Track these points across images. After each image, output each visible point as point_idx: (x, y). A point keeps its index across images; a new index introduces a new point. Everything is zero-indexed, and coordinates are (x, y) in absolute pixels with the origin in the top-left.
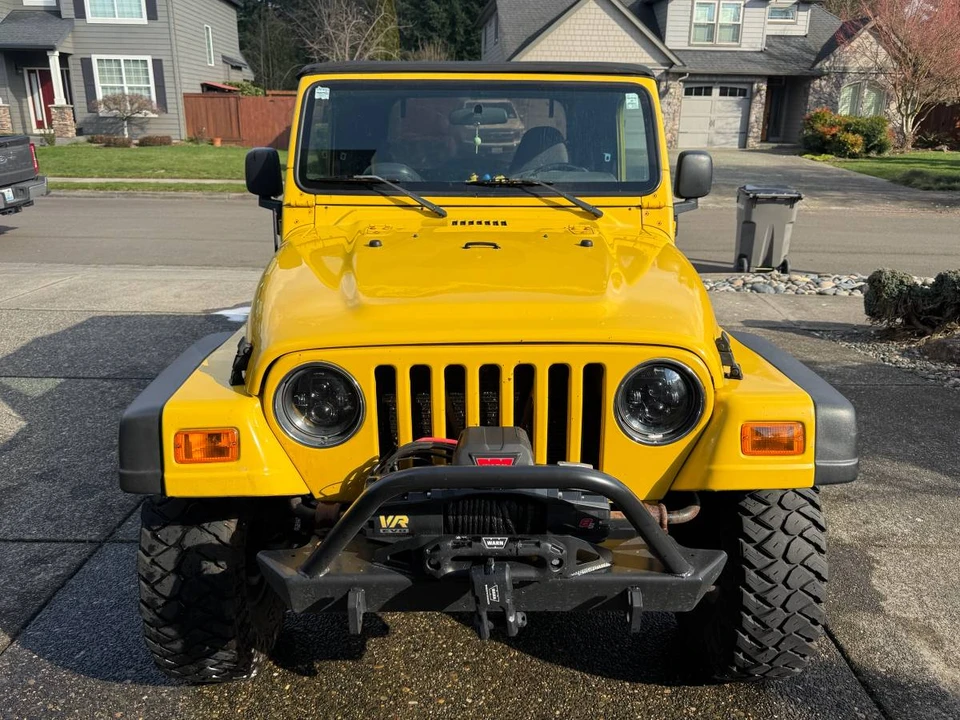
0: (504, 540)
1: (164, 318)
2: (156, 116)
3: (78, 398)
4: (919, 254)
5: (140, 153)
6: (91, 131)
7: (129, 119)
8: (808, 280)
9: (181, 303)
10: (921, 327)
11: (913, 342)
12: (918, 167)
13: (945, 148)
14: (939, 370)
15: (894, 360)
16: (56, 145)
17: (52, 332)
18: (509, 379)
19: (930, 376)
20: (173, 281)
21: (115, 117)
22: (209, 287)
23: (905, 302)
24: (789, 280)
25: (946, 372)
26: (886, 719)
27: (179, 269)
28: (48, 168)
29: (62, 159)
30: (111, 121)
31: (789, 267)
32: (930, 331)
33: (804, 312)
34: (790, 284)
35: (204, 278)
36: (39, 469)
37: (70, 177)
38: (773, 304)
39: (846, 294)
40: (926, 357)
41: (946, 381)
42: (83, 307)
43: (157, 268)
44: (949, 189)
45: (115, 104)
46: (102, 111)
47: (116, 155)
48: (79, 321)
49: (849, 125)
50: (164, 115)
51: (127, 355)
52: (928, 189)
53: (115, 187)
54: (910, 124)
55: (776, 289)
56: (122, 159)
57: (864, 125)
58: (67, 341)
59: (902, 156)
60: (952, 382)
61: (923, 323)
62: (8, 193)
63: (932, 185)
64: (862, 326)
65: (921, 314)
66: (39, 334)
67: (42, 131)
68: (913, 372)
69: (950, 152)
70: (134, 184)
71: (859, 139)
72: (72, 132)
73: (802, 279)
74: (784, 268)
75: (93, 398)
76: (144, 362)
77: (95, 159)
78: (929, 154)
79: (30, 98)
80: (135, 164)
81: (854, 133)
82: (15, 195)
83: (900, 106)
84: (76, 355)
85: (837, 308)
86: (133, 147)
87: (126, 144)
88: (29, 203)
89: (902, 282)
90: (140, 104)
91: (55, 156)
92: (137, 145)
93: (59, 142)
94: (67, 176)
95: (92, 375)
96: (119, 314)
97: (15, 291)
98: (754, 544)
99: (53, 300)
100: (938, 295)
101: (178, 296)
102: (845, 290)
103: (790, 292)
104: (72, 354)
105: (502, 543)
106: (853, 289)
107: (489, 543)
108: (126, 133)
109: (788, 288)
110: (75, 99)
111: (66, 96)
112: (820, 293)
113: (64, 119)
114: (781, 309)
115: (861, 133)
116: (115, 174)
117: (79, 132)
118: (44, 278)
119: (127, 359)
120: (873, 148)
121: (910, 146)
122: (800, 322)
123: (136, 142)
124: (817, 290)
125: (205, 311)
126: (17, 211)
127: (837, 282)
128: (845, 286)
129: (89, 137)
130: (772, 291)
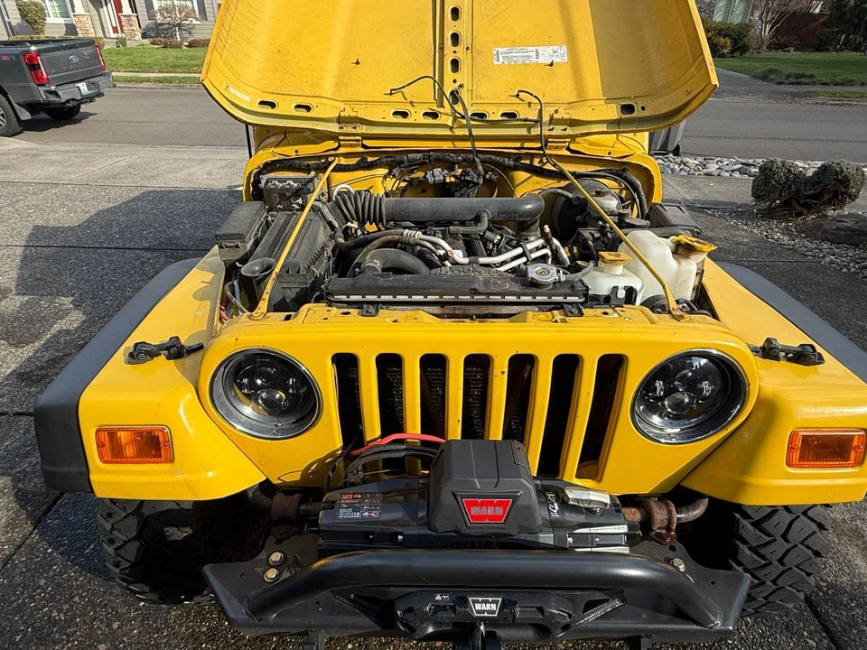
0: (496, 602)
1: (197, 193)
2: (199, 23)
3: (123, 268)
4: (779, 139)
5: (190, 53)
6: (153, 35)
7: (179, 25)
8: (697, 162)
9: (213, 179)
10: (799, 208)
11: (790, 221)
12: (772, 66)
13: (792, 49)
14: (816, 248)
15: (776, 238)
16: (128, 46)
17: (111, 205)
18: (503, 373)
19: (809, 253)
20: (207, 160)
21: (169, 24)
22: (234, 166)
23: (790, 188)
24: (682, 162)
25: (821, 250)
26: (837, 648)
27: (214, 149)
28: (121, 65)
29: (132, 57)
30: (167, 26)
31: (681, 151)
32: (806, 212)
33: (696, 191)
34: (682, 166)
35: (230, 157)
36: (83, 339)
37: (138, 72)
38: (672, 183)
39: (728, 174)
40: (803, 235)
41: (822, 258)
42: (136, 183)
43: (196, 148)
44: (797, 83)
45: (168, 13)
46: (159, 18)
47: (171, 53)
48: (132, 195)
49: (722, 30)
50: (205, 22)
51: (165, 227)
52: (781, 83)
53: (170, 81)
54: (768, 29)
55: (673, 170)
56: (176, 57)
57: (733, 30)
58: (120, 214)
59: (758, 56)
60: (827, 259)
61: (802, 205)
62: (83, 86)
63: (784, 80)
64: (745, 205)
65: (801, 198)
66: (100, 208)
67: (116, 35)
68: (794, 249)
69: (795, 53)
70: (183, 78)
71: (729, 41)
72: (139, 37)
73: (692, 161)
74: (676, 152)
75: (134, 267)
76: (178, 234)
77: (156, 58)
78: (780, 54)
79: (105, 8)
80: (185, 61)
81: (724, 37)
82: (89, 88)
83: (762, 14)
84: (126, 227)
85: (722, 188)
86: (184, 48)
87: (178, 46)
88: (100, 95)
89: (789, 171)
90: (186, 13)
91: (127, 55)
92: (186, 46)
93: (129, 44)
94: (135, 72)
95: (136, 246)
96: (163, 189)
97: (87, 168)
98: (751, 521)
99: (115, 177)
100: (819, 183)
101: (209, 174)
102: (726, 171)
103: (683, 173)
104: (123, 226)
105: (494, 607)
106: (733, 171)
107: (478, 607)
108: (178, 36)
109: (681, 169)
110: (138, 10)
111: (131, 7)
112: (707, 174)
113: (131, 25)
114: (679, 189)
115: (730, 37)
116: (170, 69)
117: (144, 36)
118: (110, 157)
119: (165, 231)
120: (737, 49)
121: (765, 48)
122: (695, 201)
123: (186, 44)
124: (705, 171)
125: (228, 187)
126: (91, 101)
127: (720, 163)
128: (726, 168)
129: (152, 40)
130: (670, 172)
